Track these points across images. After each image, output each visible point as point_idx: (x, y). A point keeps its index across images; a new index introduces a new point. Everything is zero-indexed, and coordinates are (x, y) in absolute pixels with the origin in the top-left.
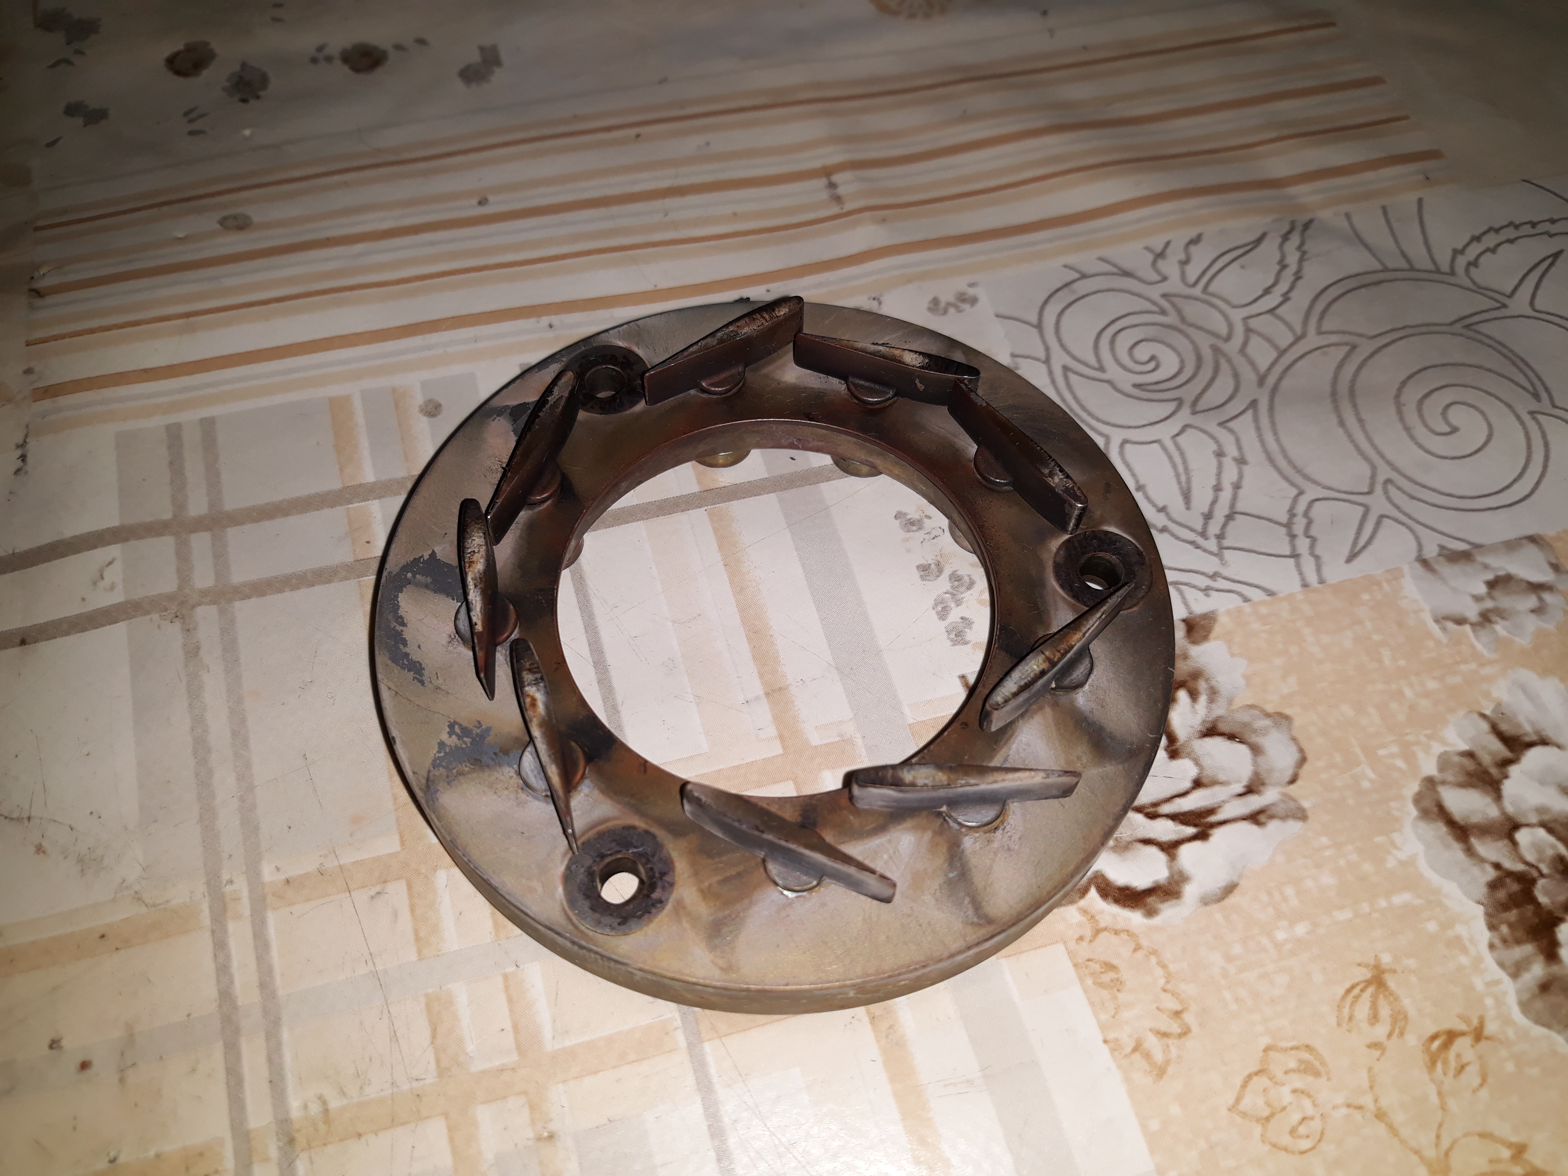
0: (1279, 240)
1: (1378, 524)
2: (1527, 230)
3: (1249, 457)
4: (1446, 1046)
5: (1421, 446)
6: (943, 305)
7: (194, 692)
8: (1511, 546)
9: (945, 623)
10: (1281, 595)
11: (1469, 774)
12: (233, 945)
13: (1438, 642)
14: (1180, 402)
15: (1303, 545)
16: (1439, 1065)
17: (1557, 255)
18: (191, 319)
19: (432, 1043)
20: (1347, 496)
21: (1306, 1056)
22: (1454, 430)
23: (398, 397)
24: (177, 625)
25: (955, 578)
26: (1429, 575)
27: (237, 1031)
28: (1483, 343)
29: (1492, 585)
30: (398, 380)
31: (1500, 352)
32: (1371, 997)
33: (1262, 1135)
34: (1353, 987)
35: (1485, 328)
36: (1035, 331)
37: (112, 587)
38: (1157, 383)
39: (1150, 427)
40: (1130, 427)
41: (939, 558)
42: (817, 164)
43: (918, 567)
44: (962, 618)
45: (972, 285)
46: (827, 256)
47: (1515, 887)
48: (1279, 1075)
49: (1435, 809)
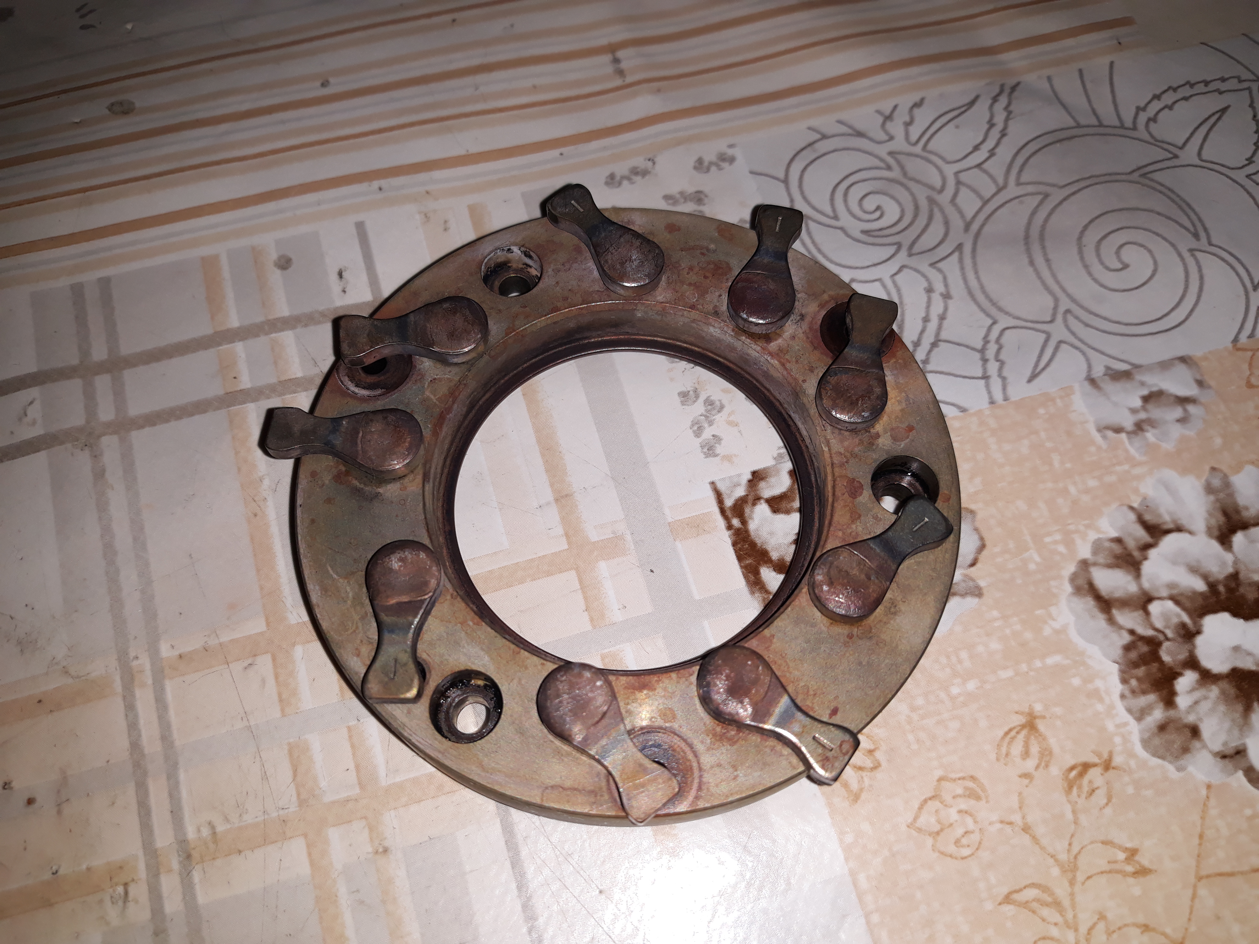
0: (990, 102)
1: (1057, 349)
2: (1201, 88)
3: (953, 292)
4: (1081, 775)
5: (1095, 280)
6: (706, 164)
7: (102, 507)
8: (1165, 366)
9: (700, 440)
10: (972, 411)
11: (1117, 557)
12: (140, 707)
13: (1099, 448)
14: (899, 245)
15: (993, 367)
16: (1075, 790)
17: (1224, 110)
18: (87, 193)
19: (294, 780)
20: (1032, 325)
21: (971, 784)
22: (1126, 266)
23: (256, 254)
24: (87, 452)
25: (709, 402)
26: (1094, 391)
27: (145, 774)
28: (1154, 188)
29: (1146, 399)
30: (257, 240)
31: (1169, 198)
32: (1024, 738)
33: (933, 845)
34: (1011, 730)
35: (1157, 176)
36: (782, 186)
37: (34, 423)
38: (881, 230)
39: (873, 268)
40: (857, 268)
41: (696, 385)
42: (604, 42)
43: (679, 394)
44: (713, 436)
45: (731, 146)
46: (611, 123)
47: (1144, 648)
48: (948, 798)
49: (1086, 586)
